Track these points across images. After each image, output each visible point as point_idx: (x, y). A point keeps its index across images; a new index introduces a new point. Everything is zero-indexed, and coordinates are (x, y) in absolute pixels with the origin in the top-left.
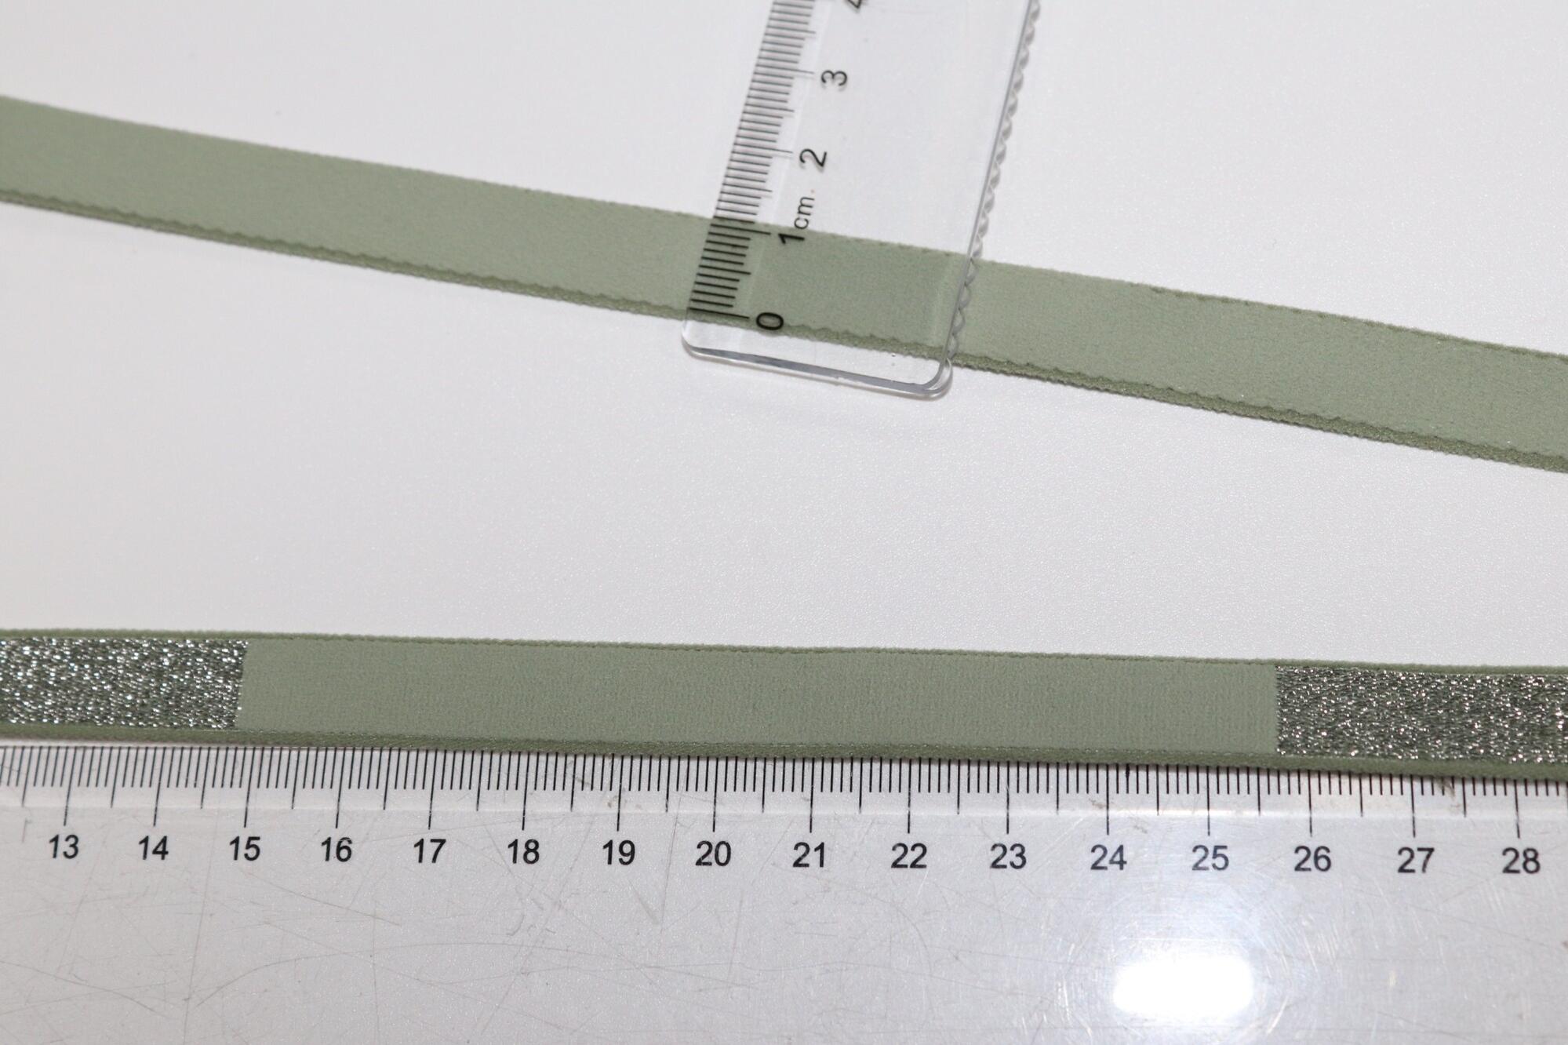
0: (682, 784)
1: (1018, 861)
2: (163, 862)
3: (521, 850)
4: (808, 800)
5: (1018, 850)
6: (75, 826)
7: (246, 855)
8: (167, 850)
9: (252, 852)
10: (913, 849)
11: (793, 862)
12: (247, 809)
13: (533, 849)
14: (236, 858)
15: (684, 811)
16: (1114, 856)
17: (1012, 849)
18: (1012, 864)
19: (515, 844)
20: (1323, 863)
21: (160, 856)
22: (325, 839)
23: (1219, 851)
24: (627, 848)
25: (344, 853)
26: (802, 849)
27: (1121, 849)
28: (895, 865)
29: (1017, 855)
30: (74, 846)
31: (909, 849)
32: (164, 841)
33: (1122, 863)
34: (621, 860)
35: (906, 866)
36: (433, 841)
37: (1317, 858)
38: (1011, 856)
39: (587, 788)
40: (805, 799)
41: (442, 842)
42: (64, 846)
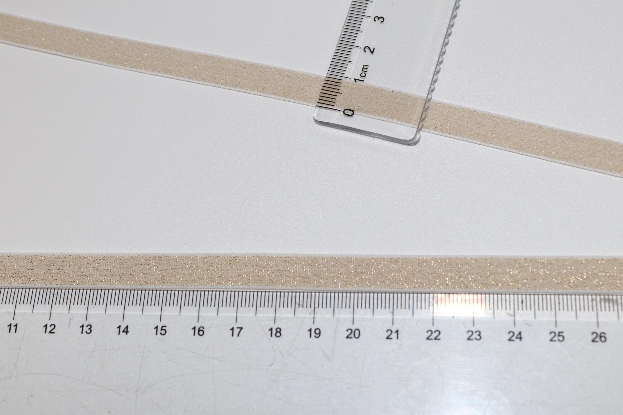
0: (340, 305)
1: (478, 337)
2: (126, 335)
3: (274, 332)
5: (478, 333)
6: (90, 321)
7: (161, 333)
8: (128, 330)
9: (163, 332)
10: (435, 332)
11: (386, 337)
12: (161, 315)
13: (279, 331)
14: (156, 334)
15: (341, 316)
16: (518, 335)
17: (476, 332)
18: (476, 339)
19: (271, 329)
20: (603, 339)
21: (125, 333)
22: (193, 327)
23: (561, 334)
24: (317, 331)
25: (201, 333)
26: (389, 332)
27: (520, 333)
28: (428, 339)
29: (478, 335)
30: (90, 329)
31: (433, 332)
32: (127, 327)
33: (521, 338)
34: (315, 337)
35: (432, 339)
36: (238, 328)
37: (601, 337)
38: (475, 335)
39: (301, 307)
40: (390, 312)
41: (241, 328)
42: (86, 329)
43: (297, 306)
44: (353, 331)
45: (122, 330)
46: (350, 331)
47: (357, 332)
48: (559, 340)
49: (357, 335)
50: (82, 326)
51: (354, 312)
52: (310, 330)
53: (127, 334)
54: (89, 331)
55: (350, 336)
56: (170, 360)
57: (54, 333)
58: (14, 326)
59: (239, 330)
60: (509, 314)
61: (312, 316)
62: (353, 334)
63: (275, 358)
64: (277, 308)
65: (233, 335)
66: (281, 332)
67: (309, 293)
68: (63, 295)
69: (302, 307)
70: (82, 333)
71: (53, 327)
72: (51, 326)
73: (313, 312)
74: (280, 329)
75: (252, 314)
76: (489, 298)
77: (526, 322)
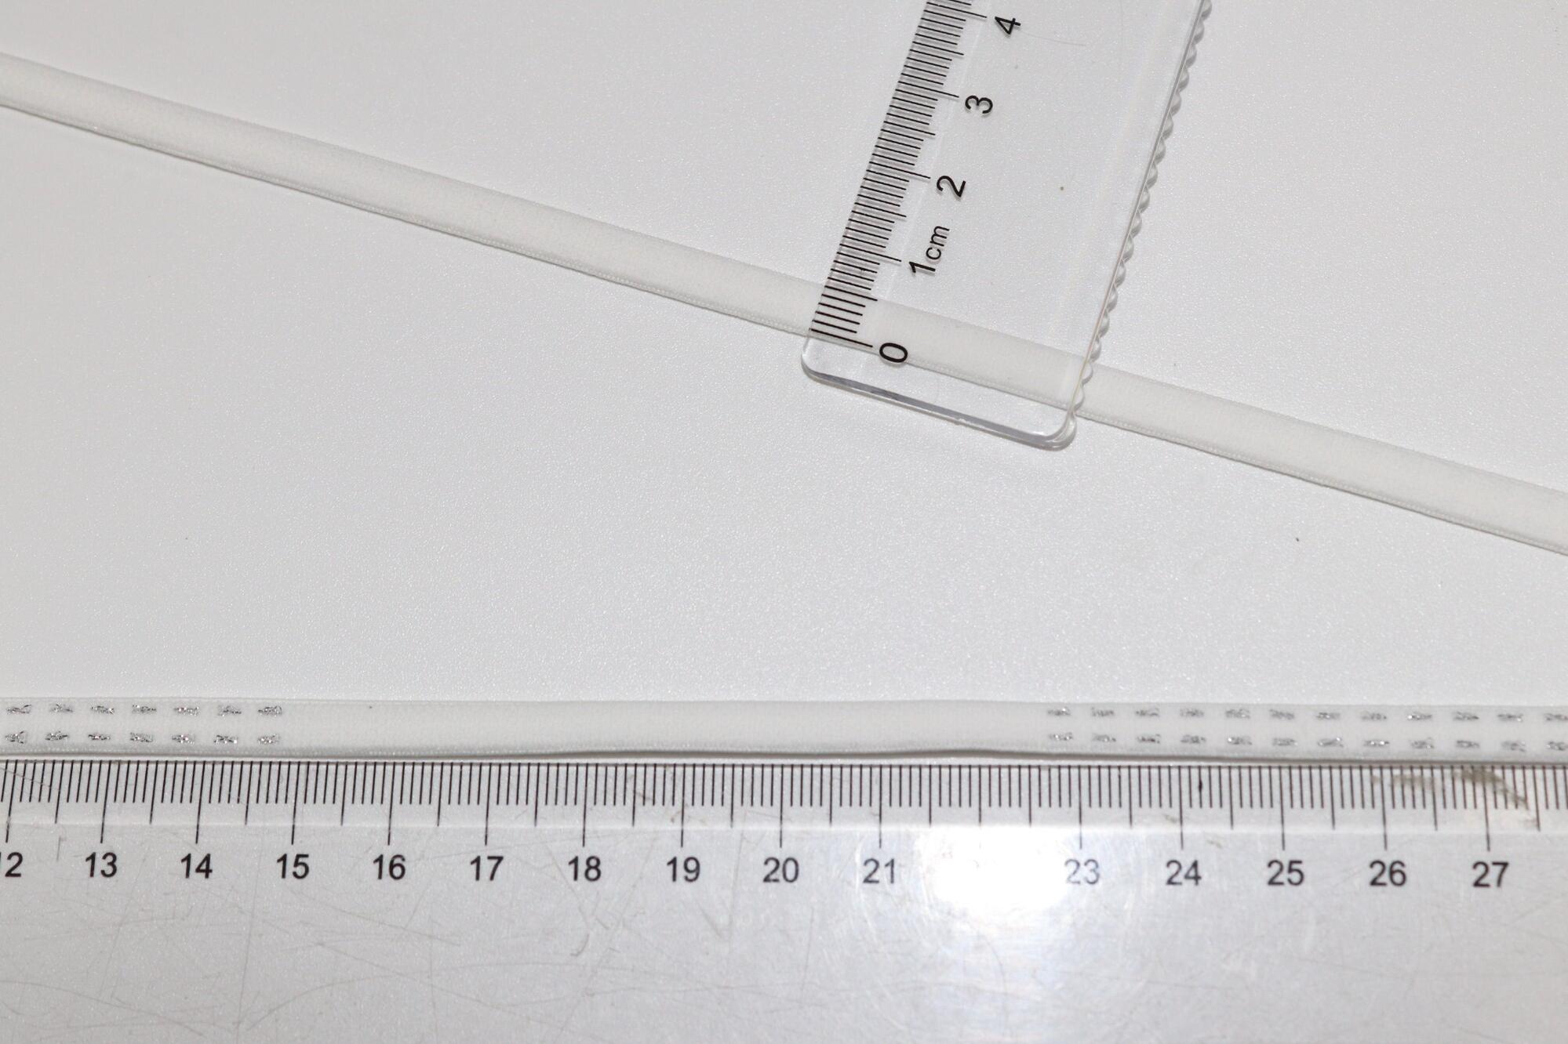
43: (639, 800)
44: (781, 863)
45: (195, 862)
46: (772, 865)
47: (791, 867)
48: (1290, 881)
49: (790, 874)
50: (92, 858)
51: (784, 816)
52: (674, 862)
53: (207, 876)
54: (109, 870)
55: (773, 877)
56: (322, 944)
57: (18, 875)
59: (494, 862)
60: (1167, 817)
61: (677, 827)
62: (779, 872)
63: (588, 936)
64: (588, 806)
65: (478, 877)
66: (601, 868)
67: (667, 768)
68: (38, 778)
69: (651, 802)
70: (92, 875)
71: (15, 859)
72: (10, 857)
73: (680, 815)
74: (598, 861)
75: (526, 823)
76: (1120, 777)
77: (1210, 838)
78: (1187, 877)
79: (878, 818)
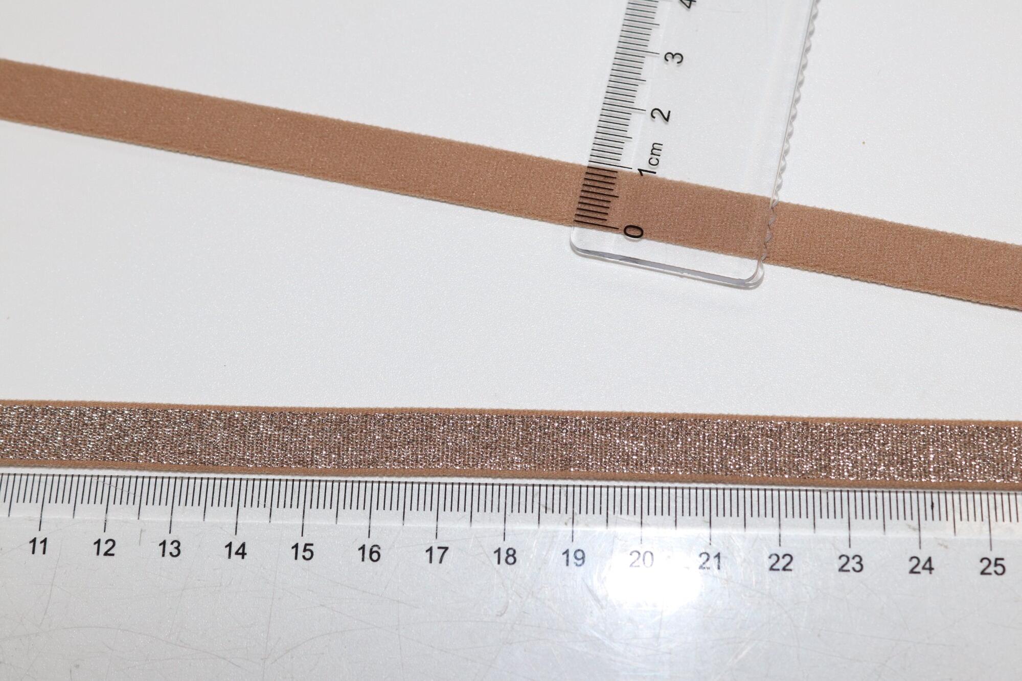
0: (618, 509)
1: (858, 567)
2: (243, 561)
3: (503, 555)
4: (708, 522)
5: (857, 559)
6: (177, 533)
7: (304, 557)
8: (246, 551)
9: (308, 555)
10: (784, 557)
11: (698, 567)
12: (303, 524)
13: (512, 555)
14: (296, 558)
15: (619, 530)
16: (926, 564)
17: (853, 558)
18: (854, 569)
19: (498, 551)
21: (241, 556)
22: (361, 546)
23: (999, 562)
24: (579, 555)
25: (375, 556)
26: (705, 557)
27: (930, 560)
28: (771, 569)
29: (857, 563)
30: (177, 548)
31: (781, 557)
32: (243, 545)
33: (931, 569)
34: (575, 563)
35: (778, 570)
36: (439, 548)
38: (853, 564)
39: (550, 511)
40: (705, 521)
41: (446, 549)
42: (170, 548)
43: (543, 509)
44: (642, 554)
45: (234, 549)
46: (636, 555)
47: (648, 557)
48: (996, 572)
49: (647, 562)
50: (164, 543)
51: (643, 522)
52: (567, 552)
53: (243, 558)
54: (175, 552)
55: (636, 564)
56: (322, 606)
57: (113, 555)
58: (41, 542)
59: (443, 550)
60: (909, 526)
61: (570, 529)
62: (640, 561)
63: (508, 603)
64: (507, 513)
65: (431, 561)
66: (516, 556)
67: (562, 488)
68: (126, 488)
69: (552, 510)
70: (163, 555)
71: (111, 544)
72: (107, 542)
73: (572, 520)
74: (515, 551)
75: (465, 524)
76: (876, 498)
77: (941, 542)
78: (924, 568)
79: (709, 524)
